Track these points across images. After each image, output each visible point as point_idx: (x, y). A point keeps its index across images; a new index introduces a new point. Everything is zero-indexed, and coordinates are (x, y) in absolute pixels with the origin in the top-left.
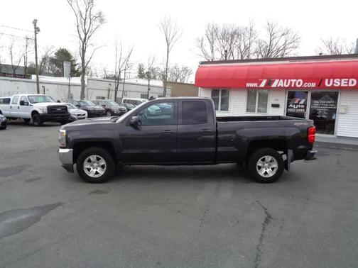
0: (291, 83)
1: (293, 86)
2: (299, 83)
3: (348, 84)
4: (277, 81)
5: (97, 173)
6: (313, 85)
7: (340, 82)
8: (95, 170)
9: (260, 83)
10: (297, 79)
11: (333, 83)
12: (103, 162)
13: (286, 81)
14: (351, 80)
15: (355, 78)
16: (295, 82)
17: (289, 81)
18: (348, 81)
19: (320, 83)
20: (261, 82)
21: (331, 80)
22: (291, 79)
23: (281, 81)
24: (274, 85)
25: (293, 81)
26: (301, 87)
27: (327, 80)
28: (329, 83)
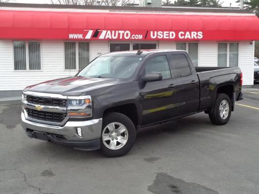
0: (119, 34)
1: (121, 37)
2: (126, 35)
3: (169, 36)
4: (104, 32)
5: (118, 143)
6: (140, 37)
7: (163, 34)
8: (115, 141)
9: (85, 34)
10: (125, 30)
11: (157, 35)
12: (123, 129)
13: (113, 32)
14: (171, 33)
15: (174, 31)
16: (123, 34)
17: (117, 32)
18: (169, 34)
19: (147, 35)
20: (87, 33)
21: (156, 32)
22: (119, 30)
23: (109, 32)
24: (102, 37)
25: (121, 32)
26: (129, 39)
27: (152, 33)
28: (154, 35)
